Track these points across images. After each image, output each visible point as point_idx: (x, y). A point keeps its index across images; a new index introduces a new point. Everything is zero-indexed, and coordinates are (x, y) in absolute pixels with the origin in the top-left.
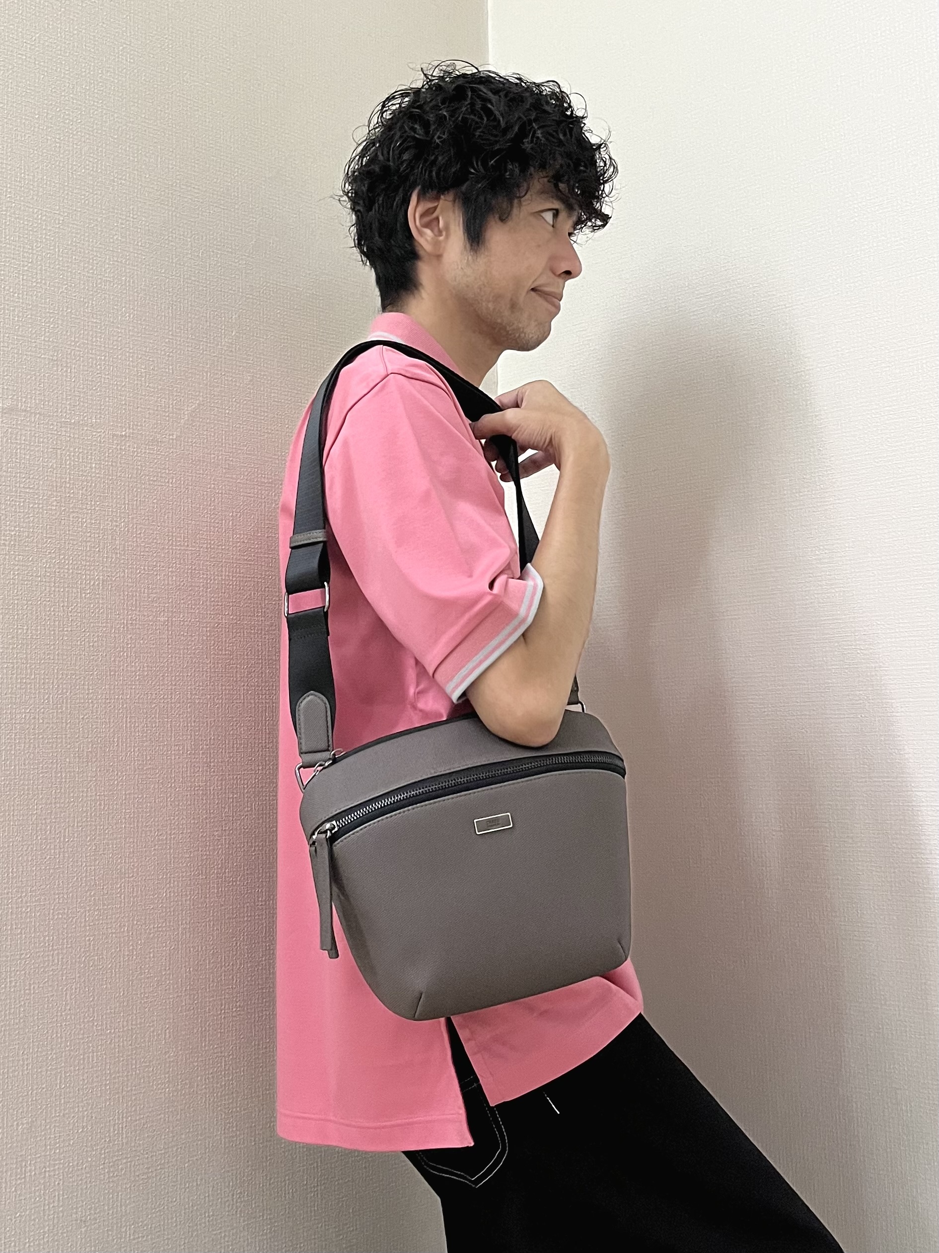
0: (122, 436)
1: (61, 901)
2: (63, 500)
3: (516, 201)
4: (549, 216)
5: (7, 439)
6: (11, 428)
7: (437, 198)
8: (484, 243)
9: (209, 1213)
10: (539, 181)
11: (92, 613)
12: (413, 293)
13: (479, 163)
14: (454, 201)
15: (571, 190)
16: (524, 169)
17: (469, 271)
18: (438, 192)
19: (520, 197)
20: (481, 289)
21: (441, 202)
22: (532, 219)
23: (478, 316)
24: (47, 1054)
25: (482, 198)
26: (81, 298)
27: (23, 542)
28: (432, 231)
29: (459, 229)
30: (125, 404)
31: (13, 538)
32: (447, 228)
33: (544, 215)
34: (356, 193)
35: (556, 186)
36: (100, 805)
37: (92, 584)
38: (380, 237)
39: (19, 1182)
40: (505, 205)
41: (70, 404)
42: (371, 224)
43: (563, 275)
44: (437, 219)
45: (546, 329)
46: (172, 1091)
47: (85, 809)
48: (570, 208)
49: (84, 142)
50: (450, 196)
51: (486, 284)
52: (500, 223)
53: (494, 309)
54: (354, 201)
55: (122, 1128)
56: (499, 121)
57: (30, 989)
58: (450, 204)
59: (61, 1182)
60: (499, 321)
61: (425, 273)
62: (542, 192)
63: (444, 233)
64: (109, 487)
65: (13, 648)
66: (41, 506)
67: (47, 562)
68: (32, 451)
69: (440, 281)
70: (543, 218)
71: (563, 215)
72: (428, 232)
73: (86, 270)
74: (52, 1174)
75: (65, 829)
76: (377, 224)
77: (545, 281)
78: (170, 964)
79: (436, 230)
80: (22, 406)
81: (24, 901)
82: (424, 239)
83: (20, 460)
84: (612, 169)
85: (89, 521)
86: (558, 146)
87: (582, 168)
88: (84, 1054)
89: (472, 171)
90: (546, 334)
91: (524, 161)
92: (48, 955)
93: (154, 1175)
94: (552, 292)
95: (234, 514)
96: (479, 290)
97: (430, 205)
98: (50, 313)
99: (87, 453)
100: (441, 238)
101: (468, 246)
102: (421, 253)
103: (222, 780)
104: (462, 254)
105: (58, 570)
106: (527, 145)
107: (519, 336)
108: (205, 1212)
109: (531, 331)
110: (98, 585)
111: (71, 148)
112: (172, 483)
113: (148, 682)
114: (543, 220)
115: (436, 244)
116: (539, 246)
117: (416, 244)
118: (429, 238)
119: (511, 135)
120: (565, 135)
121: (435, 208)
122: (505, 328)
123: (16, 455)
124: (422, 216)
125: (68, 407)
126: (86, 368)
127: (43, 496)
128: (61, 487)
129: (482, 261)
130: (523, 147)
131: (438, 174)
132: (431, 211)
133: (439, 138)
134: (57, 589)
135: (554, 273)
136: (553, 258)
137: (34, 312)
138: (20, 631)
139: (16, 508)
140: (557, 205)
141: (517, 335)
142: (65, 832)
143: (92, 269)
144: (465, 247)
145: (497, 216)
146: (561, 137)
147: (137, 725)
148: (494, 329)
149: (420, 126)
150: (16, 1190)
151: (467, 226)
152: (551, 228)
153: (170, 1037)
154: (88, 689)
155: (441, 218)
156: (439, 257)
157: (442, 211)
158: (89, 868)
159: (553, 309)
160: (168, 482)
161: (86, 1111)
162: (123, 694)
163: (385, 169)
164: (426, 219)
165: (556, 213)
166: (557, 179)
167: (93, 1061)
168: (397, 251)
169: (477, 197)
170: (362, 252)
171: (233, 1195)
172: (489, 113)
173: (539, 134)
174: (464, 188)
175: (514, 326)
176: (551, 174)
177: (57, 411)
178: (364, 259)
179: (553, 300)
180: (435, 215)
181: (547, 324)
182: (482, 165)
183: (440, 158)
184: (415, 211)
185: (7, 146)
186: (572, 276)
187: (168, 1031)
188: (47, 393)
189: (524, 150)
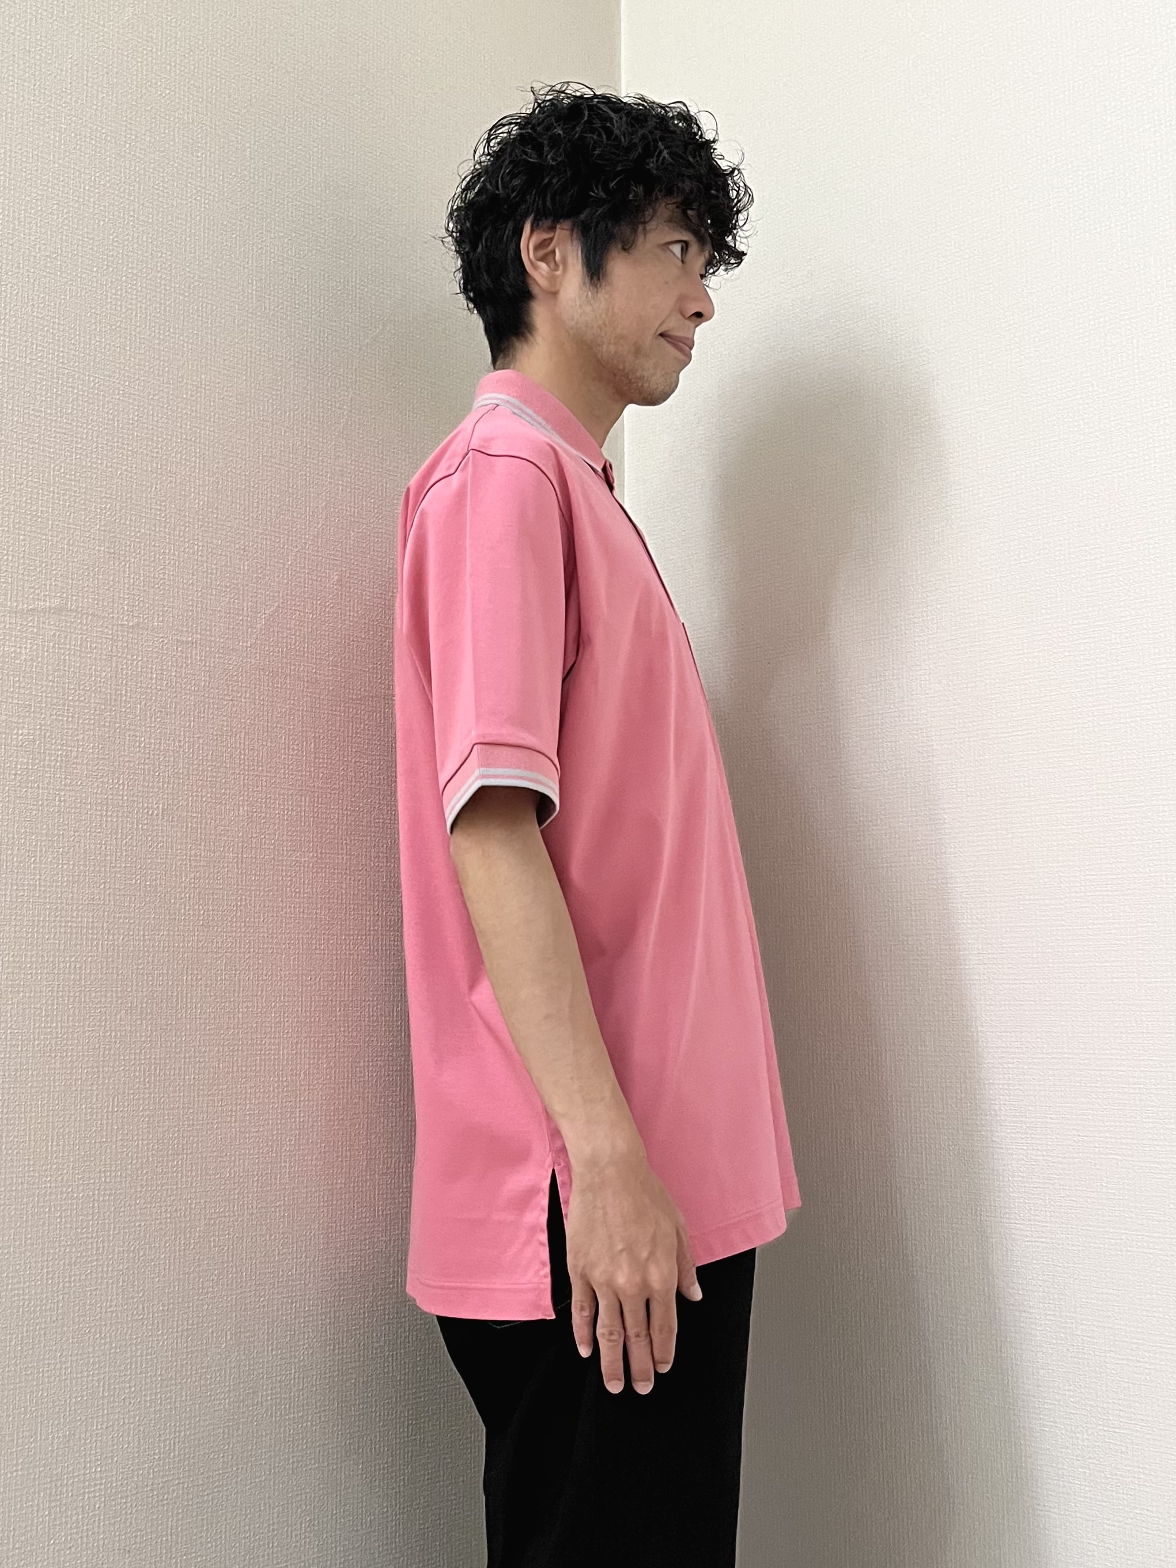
0: (188, 642)
1: (108, 1180)
2: (118, 715)
3: (640, 228)
4: (677, 249)
5: (55, 644)
6: (58, 630)
7: (552, 228)
8: (604, 275)
9: (273, 1543)
10: (665, 209)
11: (150, 846)
12: (526, 340)
13: (600, 189)
14: (572, 230)
15: (701, 218)
16: (649, 192)
17: (588, 309)
18: (554, 220)
19: (644, 223)
20: (601, 329)
21: (558, 231)
22: (659, 251)
23: (598, 361)
24: (88, 1357)
25: (602, 225)
26: (143, 481)
27: (71, 763)
28: (547, 264)
29: (578, 261)
30: (192, 605)
31: (59, 759)
32: (564, 260)
33: (671, 247)
34: (460, 232)
35: (684, 213)
36: (155, 1070)
37: (150, 812)
38: (488, 274)
39: (53, 1504)
40: (628, 231)
41: (128, 604)
42: (479, 260)
43: (694, 318)
44: (554, 252)
45: (673, 380)
46: (233, 1402)
47: (137, 1074)
48: (701, 240)
49: (150, 300)
50: (567, 224)
51: (607, 323)
52: (624, 254)
53: (616, 352)
54: (458, 242)
55: (174, 1443)
56: (621, 140)
57: (70, 1282)
58: (567, 233)
59: (103, 1505)
60: (621, 367)
61: (540, 314)
62: (670, 220)
63: (561, 267)
64: (171, 702)
65: (57, 887)
66: (92, 722)
67: (98, 787)
68: (84, 657)
69: (557, 320)
70: (672, 252)
71: (694, 248)
72: (543, 265)
73: (149, 448)
74: (92, 1495)
75: (114, 1098)
76: (485, 259)
77: (675, 325)
78: (233, 1255)
79: (552, 265)
80: (72, 605)
81: (65, 1179)
82: (539, 273)
83: (69, 668)
84: (745, 199)
85: (148, 740)
86: (687, 168)
87: (713, 192)
88: (132, 1357)
89: (593, 194)
90: (674, 385)
91: (650, 183)
92: (92, 1243)
93: (210, 1498)
94: (682, 337)
95: (317, 735)
96: (599, 330)
97: (546, 236)
98: (107, 498)
99: (147, 661)
100: (558, 273)
101: (587, 280)
102: (535, 290)
103: (297, 1042)
104: (581, 289)
105: (110, 797)
106: (652, 164)
107: (642, 386)
108: (268, 1543)
109: (656, 382)
110: (157, 815)
111: (134, 307)
112: (245, 698)
113: (213, 929)
114: (671, 254)
115: (552, 279)
116: (667, 283)
117: (530, 282)
118: (544, 273)
119: (634, 155)
120: (694, 157)
121: (551, 239)
122: (627, 376)
123: (64, 663)
124: (537, 248)
125: (126, 608)
126: (147, 563)
127: (95, 710)
128: (116, 700)
129: (602, 295)
130: (647, 167)
131: (553, 200)
132: (547, 243)
133: (553, 159)
134: (109, 819)
135: (684, 316)
136: (682, 299)
137: (88, 497)
138: (65, 867)
139: (62, 725)
140: (686, 236)
141: (640, 384)
142: (113, 1100)
143: (156, 447)
144: (584, 283)
145: (620, 246)
146: (691, 159)
147: (199, 977)
148: (615, 375)
149: (532, 149)
150: (50, 1514)
151: (586, 257)
152: (680, 263)
153: (231, 1338)
154: (144, 935)
155: (557, 251)
156: (554, 294)
157: (558, 244)
158: (140, 1142)
159: (682, 357)
160: (241, 696)
161: (132, 1423)
162: (184, 941)
163: (494, 198)
164: (541, 253)
165: (685, 246)
166: (685, 205)
167: (141, 1366)
168: (509, 290)
169: (598, 223)
170: (468, 298)
171: (301, 1524)
172: (609, 132)
173: (665, 153)
174: (582, 216)
175: (638, 374)
176: (679, 199)
177: (113, 612)
178: (471, 306)
179: (684, 347)
180: (551, 247)
181: (675, 375)
182: (603, 189)
183: (555, 181)
184: (528, 242)
185: (60, 303)
186: (703, 318)
187: (229, 1332)
188: (101, 592)
189: (649, 170)
